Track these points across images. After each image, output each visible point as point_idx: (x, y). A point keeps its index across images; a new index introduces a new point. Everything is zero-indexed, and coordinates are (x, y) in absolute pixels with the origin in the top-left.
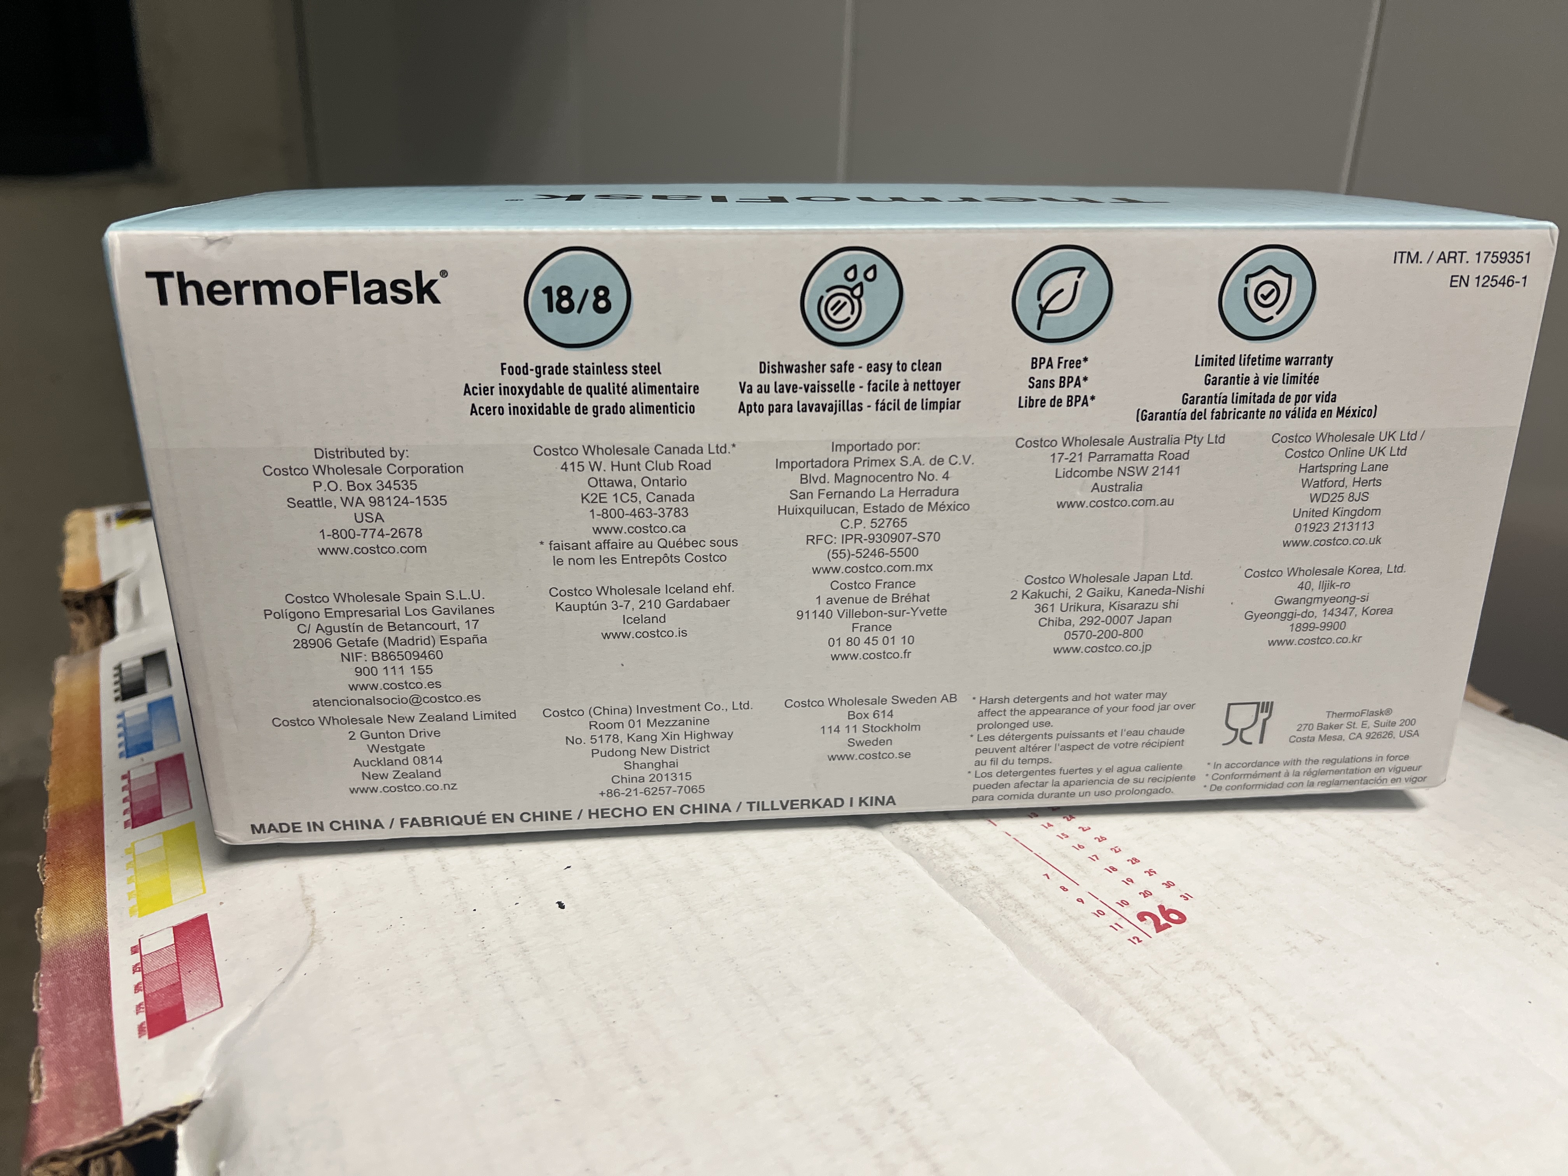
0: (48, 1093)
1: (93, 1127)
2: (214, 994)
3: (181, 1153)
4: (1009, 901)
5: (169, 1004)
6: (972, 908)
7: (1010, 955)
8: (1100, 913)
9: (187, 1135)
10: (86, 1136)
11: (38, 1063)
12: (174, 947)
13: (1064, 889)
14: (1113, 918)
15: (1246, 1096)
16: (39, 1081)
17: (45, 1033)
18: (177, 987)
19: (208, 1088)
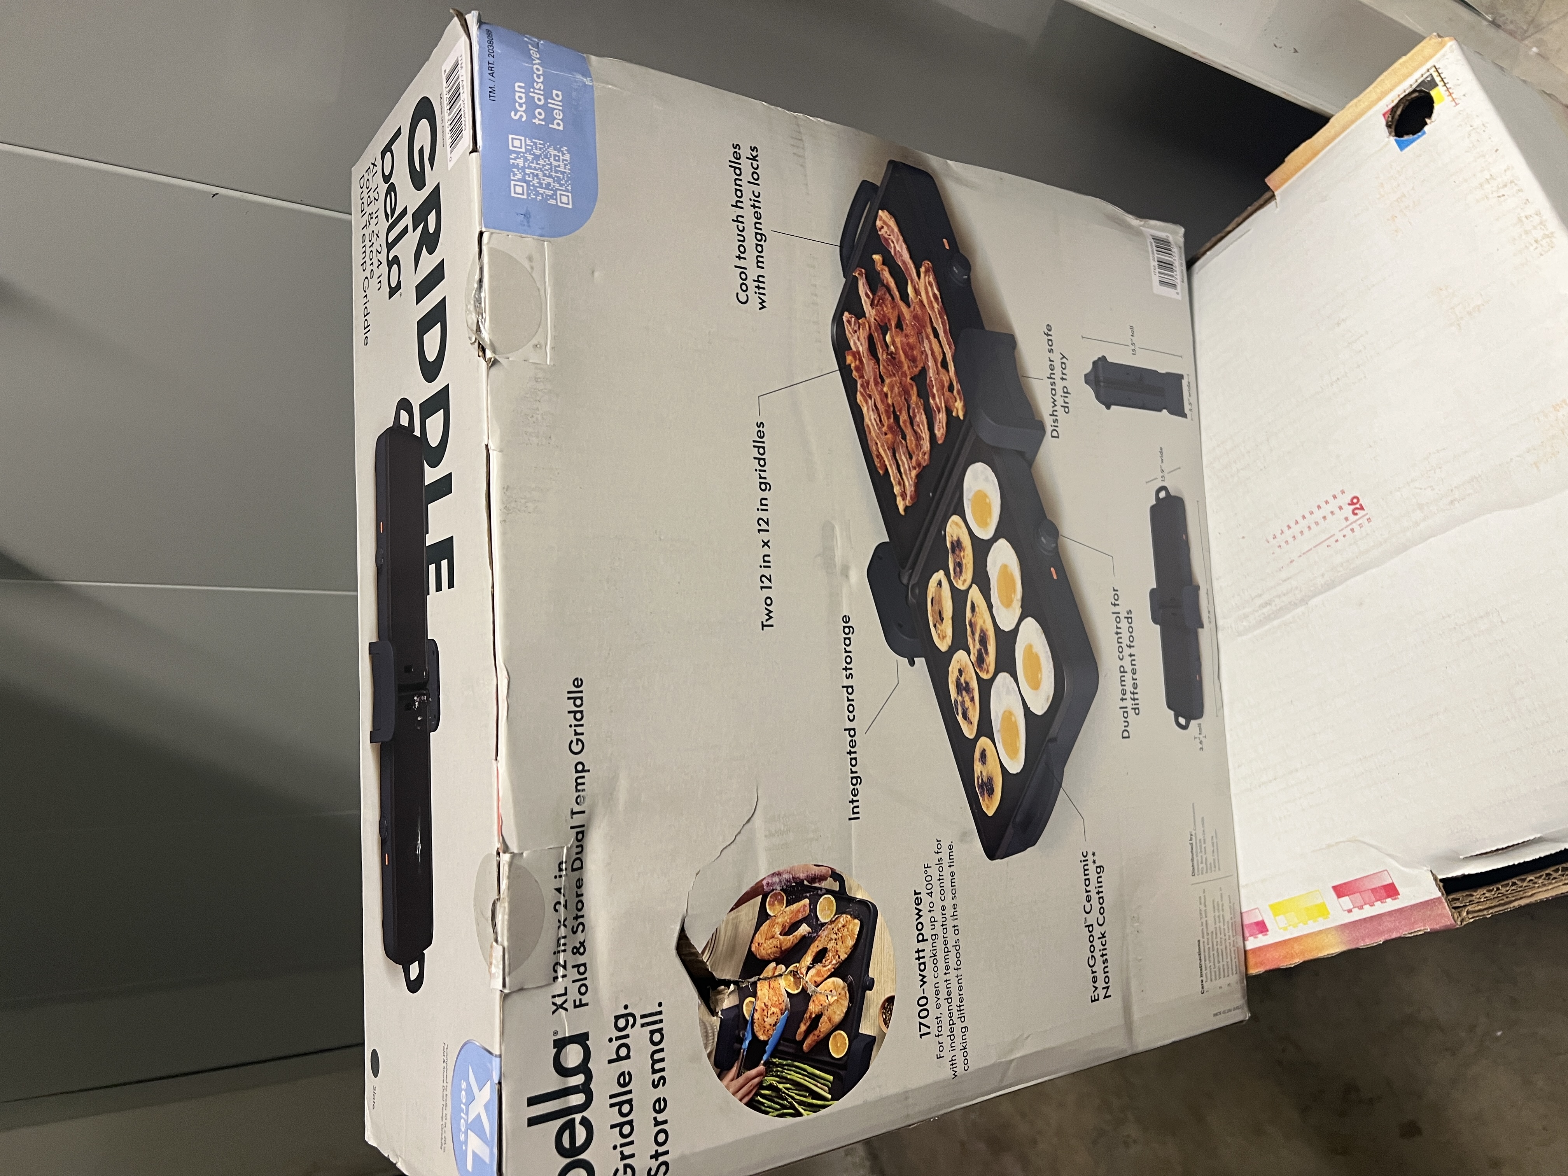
0: (1424, 926)
1: (1440, 907)
2: (1379, 875)
3: (1450, 876)
4: (1344, 564)
5: (1383, 891)
6: (1346, 580)
7: (1374, 570)
8: (1352, 530)
9: (1442, 874)
10: (1444, 908)
11: (1411, 933)
12: (1350, 896)
13: (1337, 541)
14: (1355, 526)
15: (1452, 502)
16: (1420, 931)
17: (1394, 935)
18: (1374, 891)
19: (1425, 868)
